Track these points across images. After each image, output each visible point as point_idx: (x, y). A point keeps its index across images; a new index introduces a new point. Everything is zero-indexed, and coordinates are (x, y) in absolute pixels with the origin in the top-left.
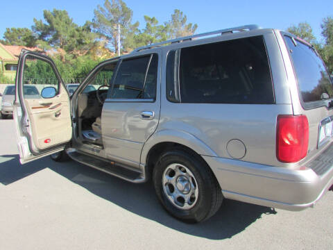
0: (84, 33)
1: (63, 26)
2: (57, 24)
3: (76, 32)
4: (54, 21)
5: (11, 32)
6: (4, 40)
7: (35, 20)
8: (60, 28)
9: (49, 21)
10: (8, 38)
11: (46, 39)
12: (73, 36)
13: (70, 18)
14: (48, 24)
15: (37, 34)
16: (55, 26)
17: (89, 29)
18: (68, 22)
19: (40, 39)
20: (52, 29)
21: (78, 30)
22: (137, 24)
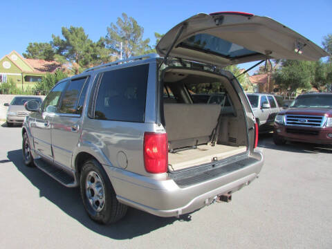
0: (98, 49)
1: (78, 42)
2: (73, 40)
3: (91, 48)
4: (71, 37)
5: (34, 46)
6: (27, 53)
7: (53, 36)
8: (76, 43)
9: (66, 37)
10: (30, 52)
11: (64, 53)
12: (87, 51)
13: (86, 35)
14: (65, 40)
15: (55, 49)
16: (71, 42)
17: (103, 45)
18: (84, 39)
19: (57, 53)
20: (68, 44)
21: (92, 46)
22: (147, 41)
